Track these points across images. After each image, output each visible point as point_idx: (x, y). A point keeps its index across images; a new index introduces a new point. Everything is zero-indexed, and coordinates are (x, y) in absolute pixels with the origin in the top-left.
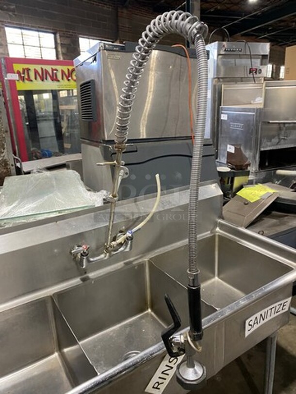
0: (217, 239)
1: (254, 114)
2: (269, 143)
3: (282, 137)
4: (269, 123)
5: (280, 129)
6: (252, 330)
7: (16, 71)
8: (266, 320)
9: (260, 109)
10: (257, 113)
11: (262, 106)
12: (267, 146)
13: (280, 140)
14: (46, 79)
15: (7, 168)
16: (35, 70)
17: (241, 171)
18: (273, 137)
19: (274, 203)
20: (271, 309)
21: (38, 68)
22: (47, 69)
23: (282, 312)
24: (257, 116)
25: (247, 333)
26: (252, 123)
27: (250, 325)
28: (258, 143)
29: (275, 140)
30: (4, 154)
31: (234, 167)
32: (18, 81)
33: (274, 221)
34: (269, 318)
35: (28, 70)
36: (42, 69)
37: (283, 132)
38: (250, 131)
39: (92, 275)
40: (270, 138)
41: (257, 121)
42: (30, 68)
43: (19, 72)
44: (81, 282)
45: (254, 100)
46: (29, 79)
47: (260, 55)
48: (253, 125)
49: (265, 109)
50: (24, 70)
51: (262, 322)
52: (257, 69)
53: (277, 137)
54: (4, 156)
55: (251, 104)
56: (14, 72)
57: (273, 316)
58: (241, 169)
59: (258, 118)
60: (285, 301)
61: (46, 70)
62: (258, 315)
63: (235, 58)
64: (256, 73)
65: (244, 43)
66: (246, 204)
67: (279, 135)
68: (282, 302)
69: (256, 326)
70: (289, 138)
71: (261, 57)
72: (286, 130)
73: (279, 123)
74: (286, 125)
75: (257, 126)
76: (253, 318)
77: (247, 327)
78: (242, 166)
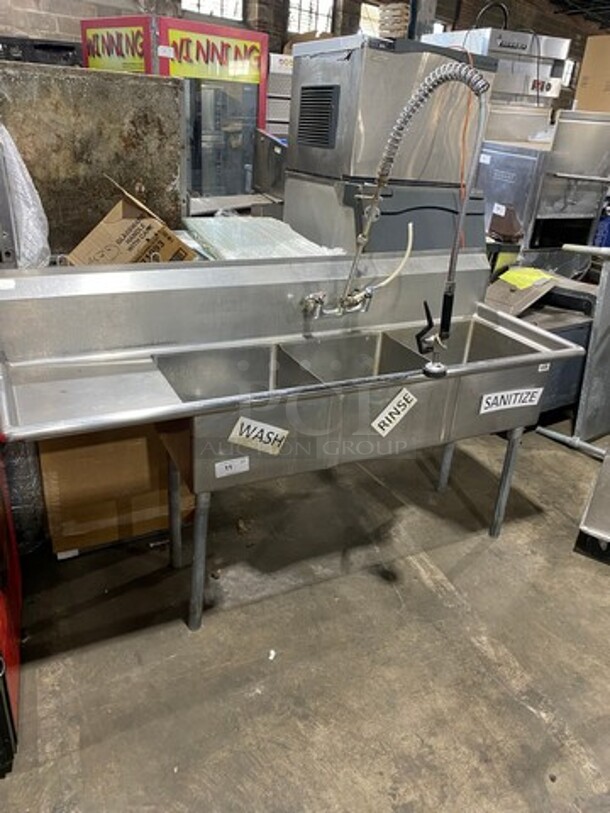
0: (471, 327)
1: (535, 159)
2: (550, 208)
3: (569, 201)
4: (555, 176)
5: (569, 188)
6: (489, 410)
7: (171, 43)
8: (507, 406)
9: (546, 153)
10: (540, 158)
11: (548, 148)
12: (546, 212)
13: (566, 204)
14: (212, 60)
15: (177, 206)
16: (198, 42)
17: (509, 245)
18: (557, 199)
19: (549, 294)
20: (517, 394)
21: (203, 39)
22: (216, 43)
23: (529, 404)
24: (539, 164)
25: (483, 411)
26: (529, 174)
27: (487, 402)
28: (535, 207)
29: (559, 205)
30: (176, 182)
31: (501, 238)
32: (172, 60)
33: (547, 316)
34: (512, 405)
35: (189, 41)
36: (208, 42)
37: (572, 193)
38: (525, 187)
39: (316, 334)
40: (552, 201)
41: (537, 171)
42: (191, 38)
43: (174, 45)
44: (304, 339)
45: (534, 135)
46: (188, 58)
47: (550, 59)
48: (531, 177)
49: (555, 152)
50: (182, 41)
51: (503, 407)
52: (543, 83)
53: (562, 200)
54: (175, 186)
55: (527, 141)
56: (167, 44)
57: (517, 405)
58: (510, 241)
59: (540, 167)
60: (536, 390)
61: (213, 44)
62: (499, 395)
63: (514, 60)
64: (542, 89)
65: (530, 36)
66: (512, 291)
67: (565, 197)
68: (531, 391)
69: (494, 408)
70: (581, 203)
71: (552, 62)
72: (578, 190)
73: (569, 179)
74: (579, 183)
75: (537, 179)
76: (493, 396)
77: (484, 404)
78: (511, 236)
